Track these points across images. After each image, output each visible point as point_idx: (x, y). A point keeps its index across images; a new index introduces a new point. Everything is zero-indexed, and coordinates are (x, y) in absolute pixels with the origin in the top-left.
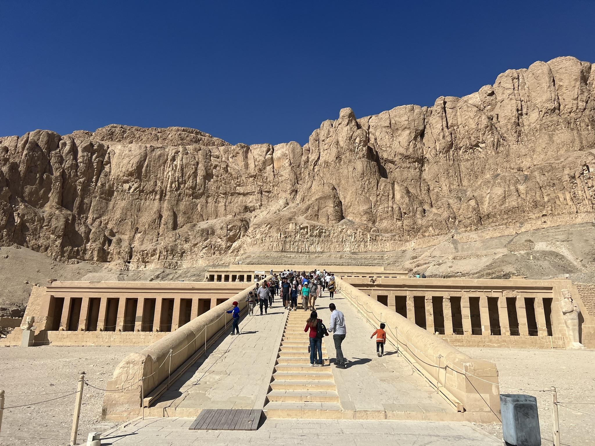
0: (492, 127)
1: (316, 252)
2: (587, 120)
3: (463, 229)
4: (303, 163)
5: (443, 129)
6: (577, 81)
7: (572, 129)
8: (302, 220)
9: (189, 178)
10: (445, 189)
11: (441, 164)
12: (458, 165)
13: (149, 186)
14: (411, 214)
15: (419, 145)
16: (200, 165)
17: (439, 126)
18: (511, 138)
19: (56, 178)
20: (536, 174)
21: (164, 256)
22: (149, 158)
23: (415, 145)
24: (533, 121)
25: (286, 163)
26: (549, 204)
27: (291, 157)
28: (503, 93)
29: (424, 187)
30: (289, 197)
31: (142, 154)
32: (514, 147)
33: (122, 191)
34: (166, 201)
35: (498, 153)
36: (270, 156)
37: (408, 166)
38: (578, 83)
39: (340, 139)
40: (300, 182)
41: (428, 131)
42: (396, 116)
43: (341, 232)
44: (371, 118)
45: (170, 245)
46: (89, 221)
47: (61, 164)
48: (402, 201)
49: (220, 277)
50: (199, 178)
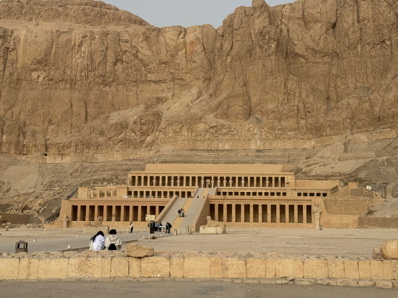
4: (216, 50)
5: (353, 24)
8: (212, 119)
9: (98, 66)
10: (351, 85)
12: (366, 61)
13: (58, 75)
15: (330, 39)
16: (109, 52)
17: (350, 20)
21: (80, 149)
22: (56, 44)
25: (199, 48)
27: (204, 41)
31: (49, 40)
33: (31, 80)
34: (76, 91)
36: (182, 40)
37: (318, 61)
39: (252, 32)
40: (213, 71)
41: (339, 24)
42: (308, 8)
44: (284, 6)
48: (307, 100)
49: (140, 178)
50: (109, 64)
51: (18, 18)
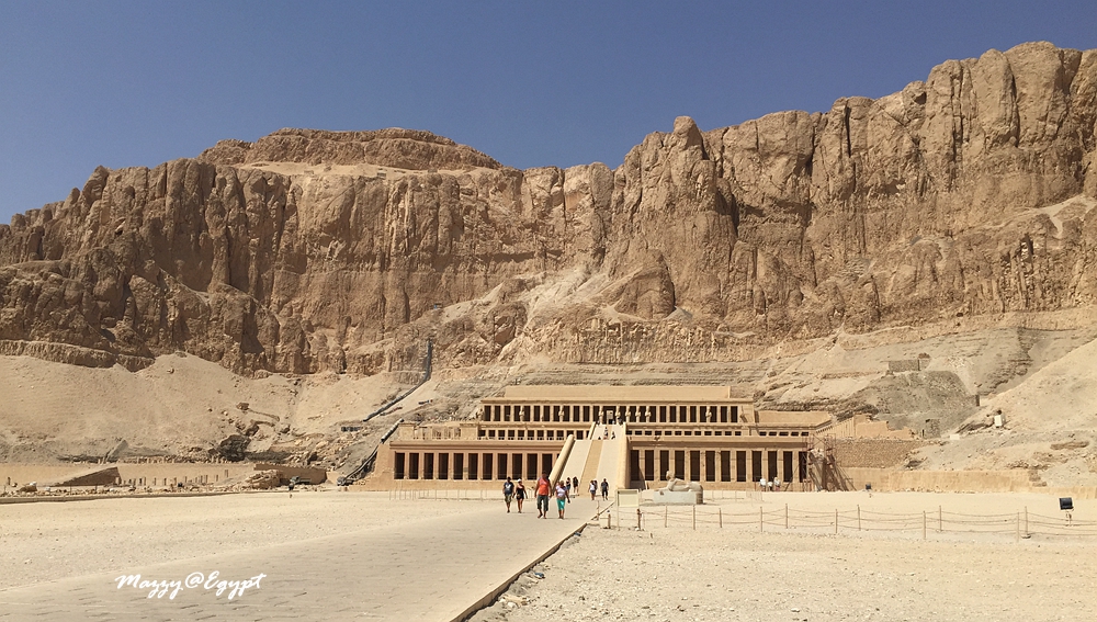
0: (917, 156)
1: (632, 364)
2: (1055, 157)
3: (851, 329)
4: (613, 204)
5: (840, 157)
6: (1048, 88)
7: (1030, 171)
8: (611, 313)
9: (425, 231)
10: (838, 256)
11: (835, 215)
12: (862, 217)
13: (361, 247)
14: (779, 302)
15: (802, 182)
16: (441, 209)
17: (835, 151)
18: (942, 181)
19: (219, 239)
20: (960, 248)
21: (398, 364)
22: (359, 199)
23: (797, 182)
24: (975, 154)
25: (586, 201)
26: (968, 298)
27: (595, 190)
28: (935, 103)
29: (806, 255)
30: (591, 260)
31: (347, 192)
32: (944, 195)
33: (319, 256)
34: (391, 272)
35: (923, 201)
36: (558, 189)
37: (784, 217)
38: (1050, 91)
39: (673, 171)
40: (610, 237)
41: (817, 157)
42: (766, 132)
43: (671, 331)
44: (726, 131)
45: (406, 346)
46: (274, 307)
47: (223, 216)
48: (767, 281)
49: (498, 409)
50: (442, 230)
51: (298, 160)
